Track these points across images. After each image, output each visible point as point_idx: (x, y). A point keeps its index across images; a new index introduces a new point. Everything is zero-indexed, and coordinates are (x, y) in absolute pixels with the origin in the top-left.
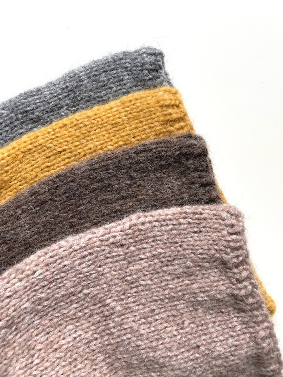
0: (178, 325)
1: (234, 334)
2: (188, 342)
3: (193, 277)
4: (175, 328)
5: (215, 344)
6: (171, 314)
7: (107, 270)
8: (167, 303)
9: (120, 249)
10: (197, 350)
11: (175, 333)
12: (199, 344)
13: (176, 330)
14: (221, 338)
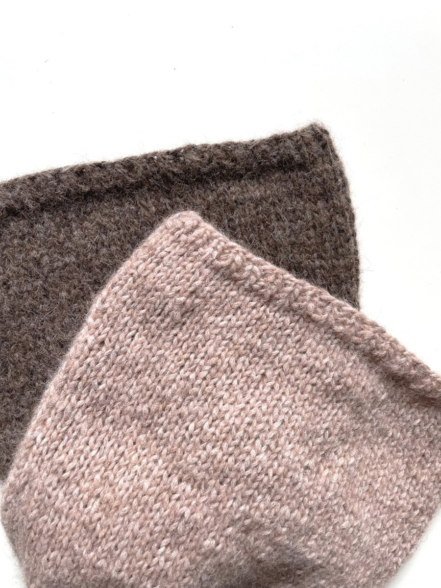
0: (225, 371)
1: (288, 331)
2: (249, 380)
3: (197, 309)
4: (224, 377)
5: (277, 358)
6: (210, 367)
7: (110, 381)
8: (195, 358)
9: (104, 349)
10: (265, 380)
11: (229, 381)
12: (263, 371)
13: (228, 378)
14: (280, 346)
